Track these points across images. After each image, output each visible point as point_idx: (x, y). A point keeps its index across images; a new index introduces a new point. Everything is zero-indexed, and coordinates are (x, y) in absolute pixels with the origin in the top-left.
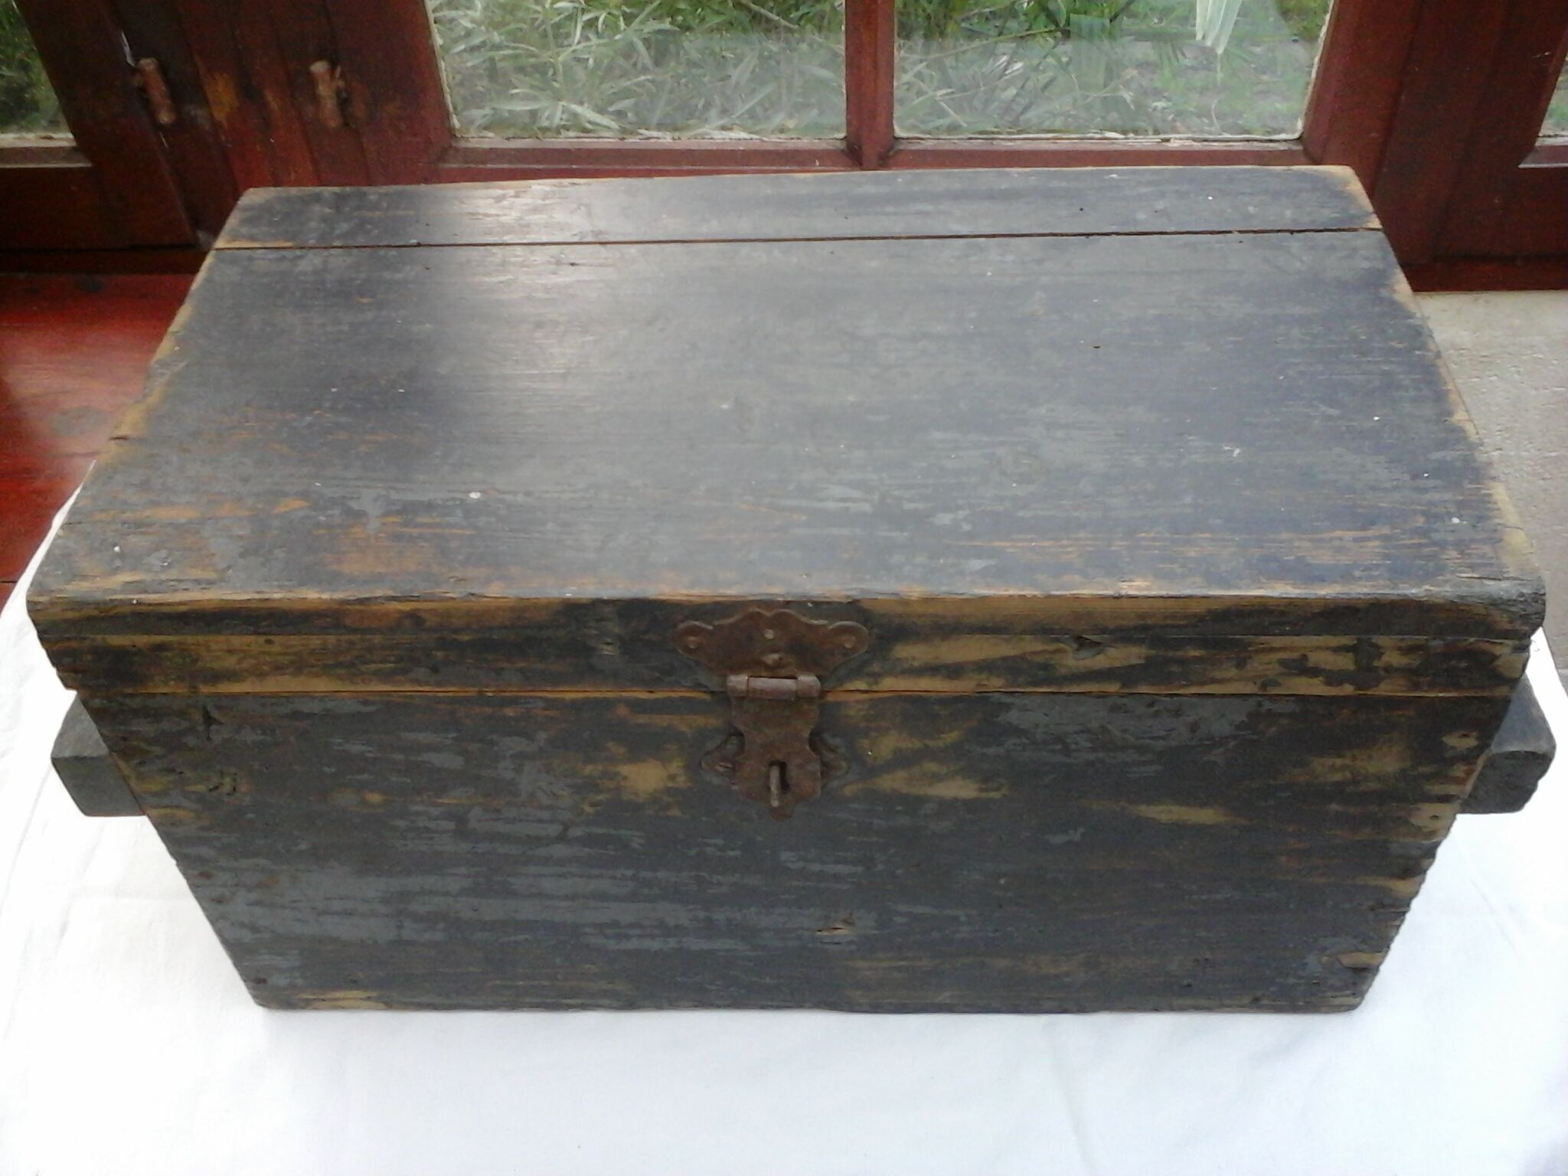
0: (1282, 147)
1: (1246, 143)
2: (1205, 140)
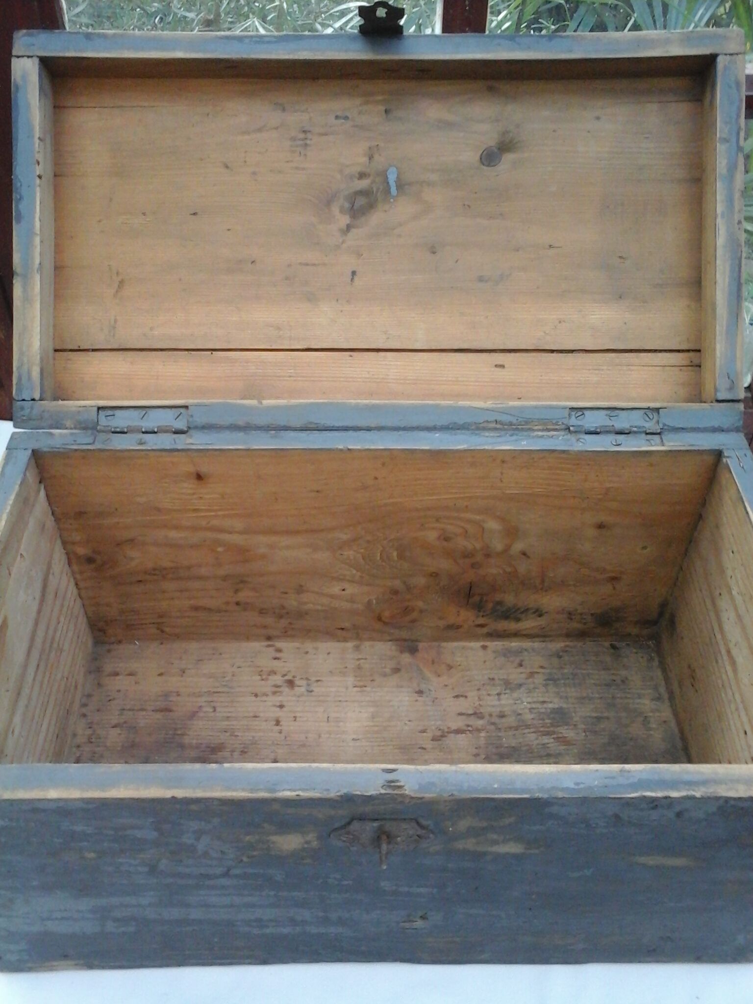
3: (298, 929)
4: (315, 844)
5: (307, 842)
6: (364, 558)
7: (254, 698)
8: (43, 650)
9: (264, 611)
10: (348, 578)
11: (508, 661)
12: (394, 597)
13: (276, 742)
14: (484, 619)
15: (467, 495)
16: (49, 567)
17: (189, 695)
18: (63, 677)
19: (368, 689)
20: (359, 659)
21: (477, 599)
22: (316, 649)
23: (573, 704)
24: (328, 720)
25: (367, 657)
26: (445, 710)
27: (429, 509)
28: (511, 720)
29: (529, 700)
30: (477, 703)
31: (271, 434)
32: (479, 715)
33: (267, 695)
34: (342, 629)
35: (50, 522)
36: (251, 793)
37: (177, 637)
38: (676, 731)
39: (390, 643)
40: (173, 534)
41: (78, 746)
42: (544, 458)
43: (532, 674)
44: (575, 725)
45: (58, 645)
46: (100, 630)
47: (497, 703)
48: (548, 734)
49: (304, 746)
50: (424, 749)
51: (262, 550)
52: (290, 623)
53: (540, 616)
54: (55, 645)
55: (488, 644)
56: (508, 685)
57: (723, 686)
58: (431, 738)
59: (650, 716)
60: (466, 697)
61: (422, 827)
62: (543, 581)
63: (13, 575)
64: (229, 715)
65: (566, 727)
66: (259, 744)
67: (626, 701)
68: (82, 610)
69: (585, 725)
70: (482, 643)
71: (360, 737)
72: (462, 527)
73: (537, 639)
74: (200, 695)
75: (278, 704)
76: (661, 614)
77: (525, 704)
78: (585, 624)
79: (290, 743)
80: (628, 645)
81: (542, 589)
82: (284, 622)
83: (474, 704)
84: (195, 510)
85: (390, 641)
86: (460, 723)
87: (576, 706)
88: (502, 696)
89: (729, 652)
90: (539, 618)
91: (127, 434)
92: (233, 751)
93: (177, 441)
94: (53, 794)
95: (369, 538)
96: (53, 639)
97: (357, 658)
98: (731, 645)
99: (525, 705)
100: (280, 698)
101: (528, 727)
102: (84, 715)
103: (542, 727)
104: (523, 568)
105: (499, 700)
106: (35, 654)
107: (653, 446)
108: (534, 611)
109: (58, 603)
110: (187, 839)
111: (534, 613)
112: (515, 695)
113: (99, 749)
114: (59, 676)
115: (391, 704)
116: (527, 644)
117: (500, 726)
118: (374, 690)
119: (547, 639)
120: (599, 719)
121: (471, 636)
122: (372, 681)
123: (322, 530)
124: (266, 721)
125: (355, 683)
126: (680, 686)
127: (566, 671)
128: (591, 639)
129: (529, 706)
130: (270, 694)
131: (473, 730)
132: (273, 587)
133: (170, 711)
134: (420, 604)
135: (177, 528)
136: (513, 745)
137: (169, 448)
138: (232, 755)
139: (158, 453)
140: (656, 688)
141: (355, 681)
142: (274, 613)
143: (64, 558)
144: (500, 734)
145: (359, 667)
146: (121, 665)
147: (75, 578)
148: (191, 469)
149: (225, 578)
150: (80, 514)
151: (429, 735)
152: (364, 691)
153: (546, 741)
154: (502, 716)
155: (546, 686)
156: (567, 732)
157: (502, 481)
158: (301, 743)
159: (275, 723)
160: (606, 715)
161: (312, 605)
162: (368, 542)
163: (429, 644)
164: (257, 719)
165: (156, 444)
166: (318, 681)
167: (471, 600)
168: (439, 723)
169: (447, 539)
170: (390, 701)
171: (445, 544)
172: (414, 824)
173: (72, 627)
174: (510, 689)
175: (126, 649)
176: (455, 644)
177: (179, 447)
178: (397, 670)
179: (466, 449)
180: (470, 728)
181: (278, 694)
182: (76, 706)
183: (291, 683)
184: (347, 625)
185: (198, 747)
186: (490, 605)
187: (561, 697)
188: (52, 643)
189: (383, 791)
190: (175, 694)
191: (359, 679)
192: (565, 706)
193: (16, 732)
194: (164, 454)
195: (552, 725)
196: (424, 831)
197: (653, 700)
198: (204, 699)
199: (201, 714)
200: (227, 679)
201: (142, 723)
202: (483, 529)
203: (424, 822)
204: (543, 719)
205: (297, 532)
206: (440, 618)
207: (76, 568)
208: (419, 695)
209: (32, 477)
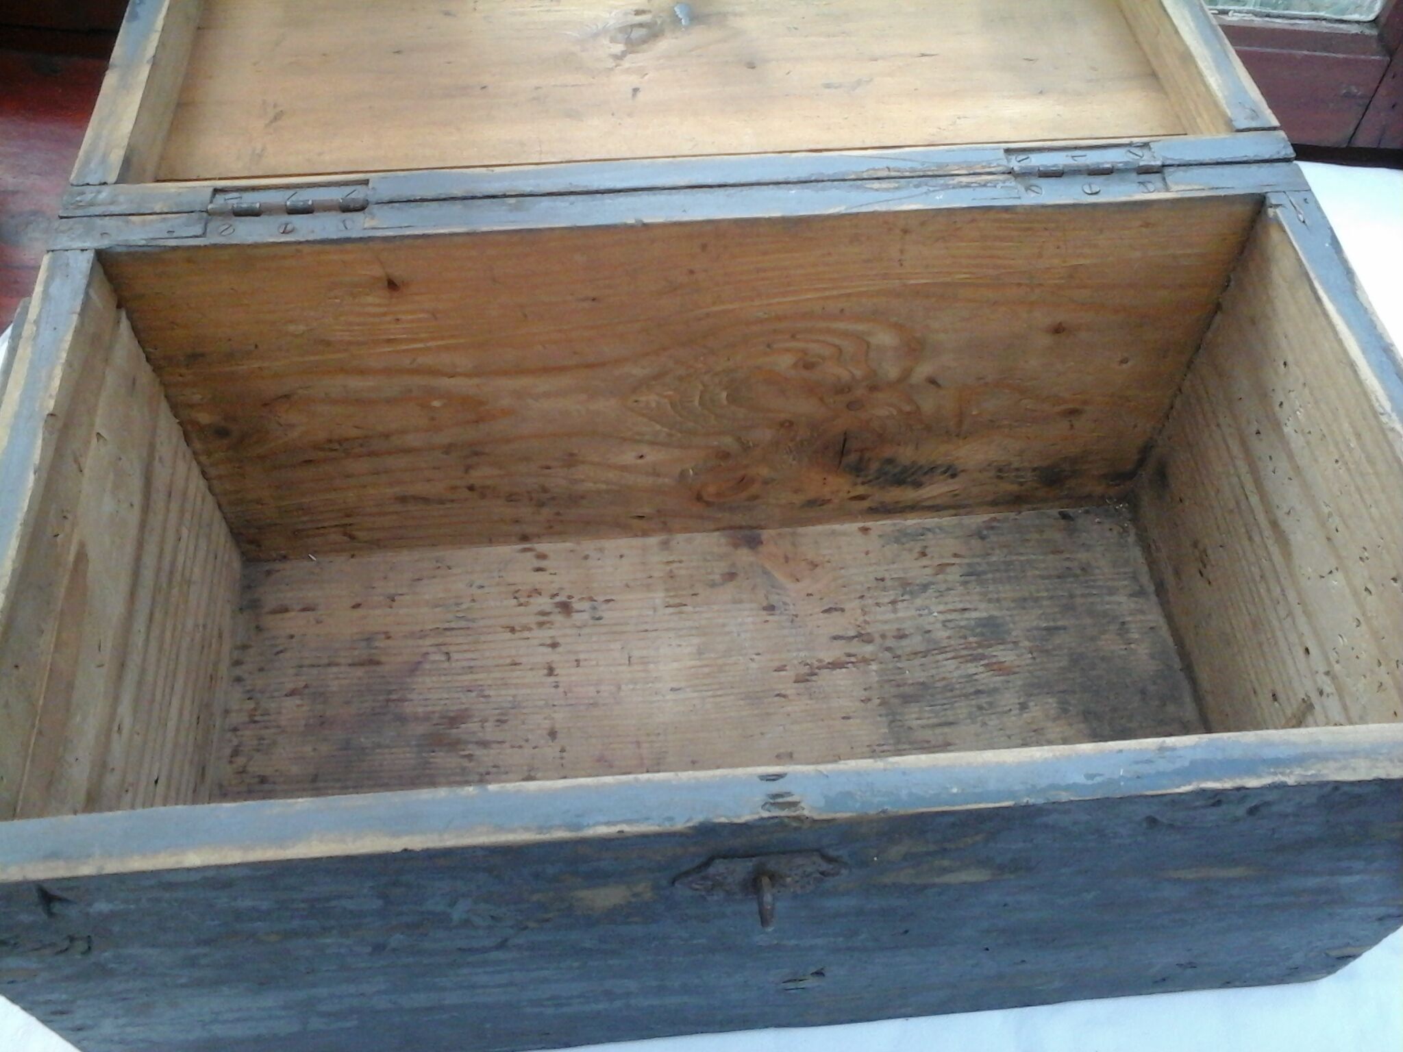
0: (1354, 29)
1: (1313, 22)
2: (1268, 16)
3: (618, 1004)
4: (648, 895)
5: (635, 895)
6: (673, 405)
7: (509, 635)
8: (157, 589)
9: (513, 497)
10: (647, 437)
11: (904, 549)
12: (722, 464)
13: (551, 703)
14: (866, 487)
15: (842, 292)
16: (152, 447)
17: (405, 637)
18: (197, 626)
19: (689, 609)
20: (668, 563)
21: (852, 458)
22: (601, 550)
23: (1008, 610)
24: (629, 661)
25: (683, 558)
26: (811, 633)
27: (779, 318)
28: (916, 642)
29: (941, 608)
30: (861, 619)
31: (510, 205)
32: (865, 638)
33: (530, 629)
34: (641, 517)
35: (145, 375)
36: (540, 834)
37: (376, 544)
38: (1170, 641)
39: (717, 533)
40: (356, 383)
41: (235, 730)
42: (973, 221)
43: (942, 568)
44: (1014, 643)
45: (183, 575)
46: (251, 542)
47: (892, 616)
48: (975, 659)
49: (595, 705)
50: (784, 696)
51: (506, 402)
52: (558, 514)
53: (953, 476)
54: (178, 577)
55: (869, 524)
56: (908, 588)
57: (1261, 577)
58: (794, 678)
59: (1129, 622)
60: (843, 610)
61: (830, 860)
62: (960, 423)
63: (86, 471)
64: (472, 663)
65: (1001, 647)
66: (524, 708)
67: (1091, 600)
68: (218, 514)
69: (1029, 640)
70: (861, 525)
71: (683, 684)
72: (835, 346)
73: (946, 512)
74: (423, 635)
75: (549, 642)
76: (1141, 462)
77: (935, 614)
78: (1021, 484)
79: (573, 702)
80: (1087, 512)
81: (957, 436)
82: (546, 512)
83: (856, 620)
84: (389, 341)
85: (718, 530)
86: (835, 652)
87: (1015, 612)
88: (900, 605)
89: (1274, 524)
90: (951, 481)
91: (262, 216)
92: (484, 721)
93: (348, 223)
94: (194, 859)
95: (681, 371)
96: (173, 563)
97: (666, 561)
98: (1280, 514)
99: (935, 616)
100: (551, 633)
101: (942, 650)
102: (239, 680)
103: (965, 648)
104: (928, 403)
105: (895, 611)
106: (144, 595)
107: (1150, 192)
108: (943, 469)
109: (175, 506)
110: (435, 905)
111: (945, 472)
112: (919, 602)
113: (268, 731)
114: (190, 623)
115: (727, 629)
116: (931, 521)
117: (899, 652)
118: (697, 609)
119: (962, 511)
120: (1051, 630)
121: (844, 514)
122: (693, 595)
123: (603, 364)
124: (531, 669)
125: (667, 600)
126: (1177, 573)
127: (994, 559)
128: (1030, 506)
129: (941, 617)
130: (534, 626)
131: (857, 662)
132: (527, 459)
133: (378, 663)
134: (764, 471)
135: (362, 372)
136: (921, 680)
137: (335, 237)
138: (483, 727)
139: (318, 247)
140: (1135, 578)
141: (666, 597)
142: (531, 499)
143: (177, 431)
144: (899, 665)
145: (672, 576)
146: (289, 595)
147: (199, 463)
148: (377, 271)
149: (448, 449)
150: (194, 358)
151: (790, 674)
152: (681, 613)
153: (973, 671)
154: (901, 636)
155: (965, 583)
156: (1005, 655)
157: (901, 265)
158: (591, 701)
159: (546, 672)
160: (1060, 623)
161: (591, 485)
162: (681, 379)
163: (778, 531)
164: (517, 667)
165: (313, 232)
166: (608, 601)
167: (845, 460)
168: (802, 654)
169: (809, 366)
170: (724, 625)
171: (806, 374)
172: (817, 859)
173: (203, 544)
174: (911, 593)
175: (293, 569)
176: (819, 528)
177: (354, 235)
178: (731, 576)
179: (844, 212)
180: (853, 659)
181: (548, 625)
182: (224, 669)
183: (566, 608)
184: (646, 510)
185: (427, 718)
186: (874, 466)
187: (990, 601)
188: (171, 573)
189: (766, 814)
190: (383, 636)
191: (672, 594)
192: (996, 613)
193: (125, 731)
194: (327, 247)
195: (980, 645)
196: (831, 866)
197: (1131, 595)
198: (428, 641)
199: (427, 666)
200: (464, 606)
201: (334, 686)
202: (868, 344)
203: (832, 853)
204: (965, 637)
205: (562, 369)
206: (796, 491)
207: (198, 446)
208: (769, 612)
209: (102, 300)
